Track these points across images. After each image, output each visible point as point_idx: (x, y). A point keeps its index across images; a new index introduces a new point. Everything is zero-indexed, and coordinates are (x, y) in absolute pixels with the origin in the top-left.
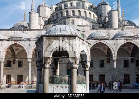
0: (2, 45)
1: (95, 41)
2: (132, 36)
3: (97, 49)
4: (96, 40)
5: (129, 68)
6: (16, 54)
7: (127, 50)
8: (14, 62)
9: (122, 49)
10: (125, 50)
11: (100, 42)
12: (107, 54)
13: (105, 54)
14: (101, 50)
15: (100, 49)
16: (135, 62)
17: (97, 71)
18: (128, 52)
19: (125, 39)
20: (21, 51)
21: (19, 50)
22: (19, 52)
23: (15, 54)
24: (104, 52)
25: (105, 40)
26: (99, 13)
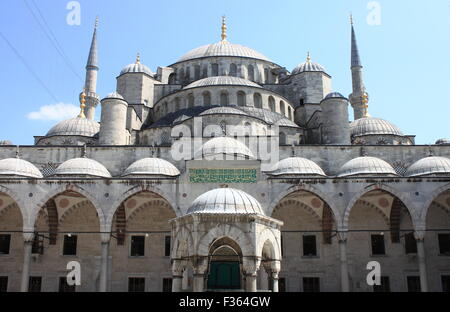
0: (31, 195)
1: (290, 185)
2: (385, 172)
3: (294, 202)
4: (291, 182)
5: (387, 256)
6: (60, 217)
7: (377, 205)
8: (53, 241)
9: (364, 202)
10: (373, 206)
11: (302, 188)
12: (323, 217)
13: (317, 216)
14: (306, 206)
15: (302, 204)
16: (403, 240)
17: (295, 269)
18: (381, 212)
19: (367, 181)
20: (74, 206)
21: (70, 206)
22: (70, 209)
23: (57, 216)
24: (314, 213)
25: (315, 182)
26: (298, 92)
